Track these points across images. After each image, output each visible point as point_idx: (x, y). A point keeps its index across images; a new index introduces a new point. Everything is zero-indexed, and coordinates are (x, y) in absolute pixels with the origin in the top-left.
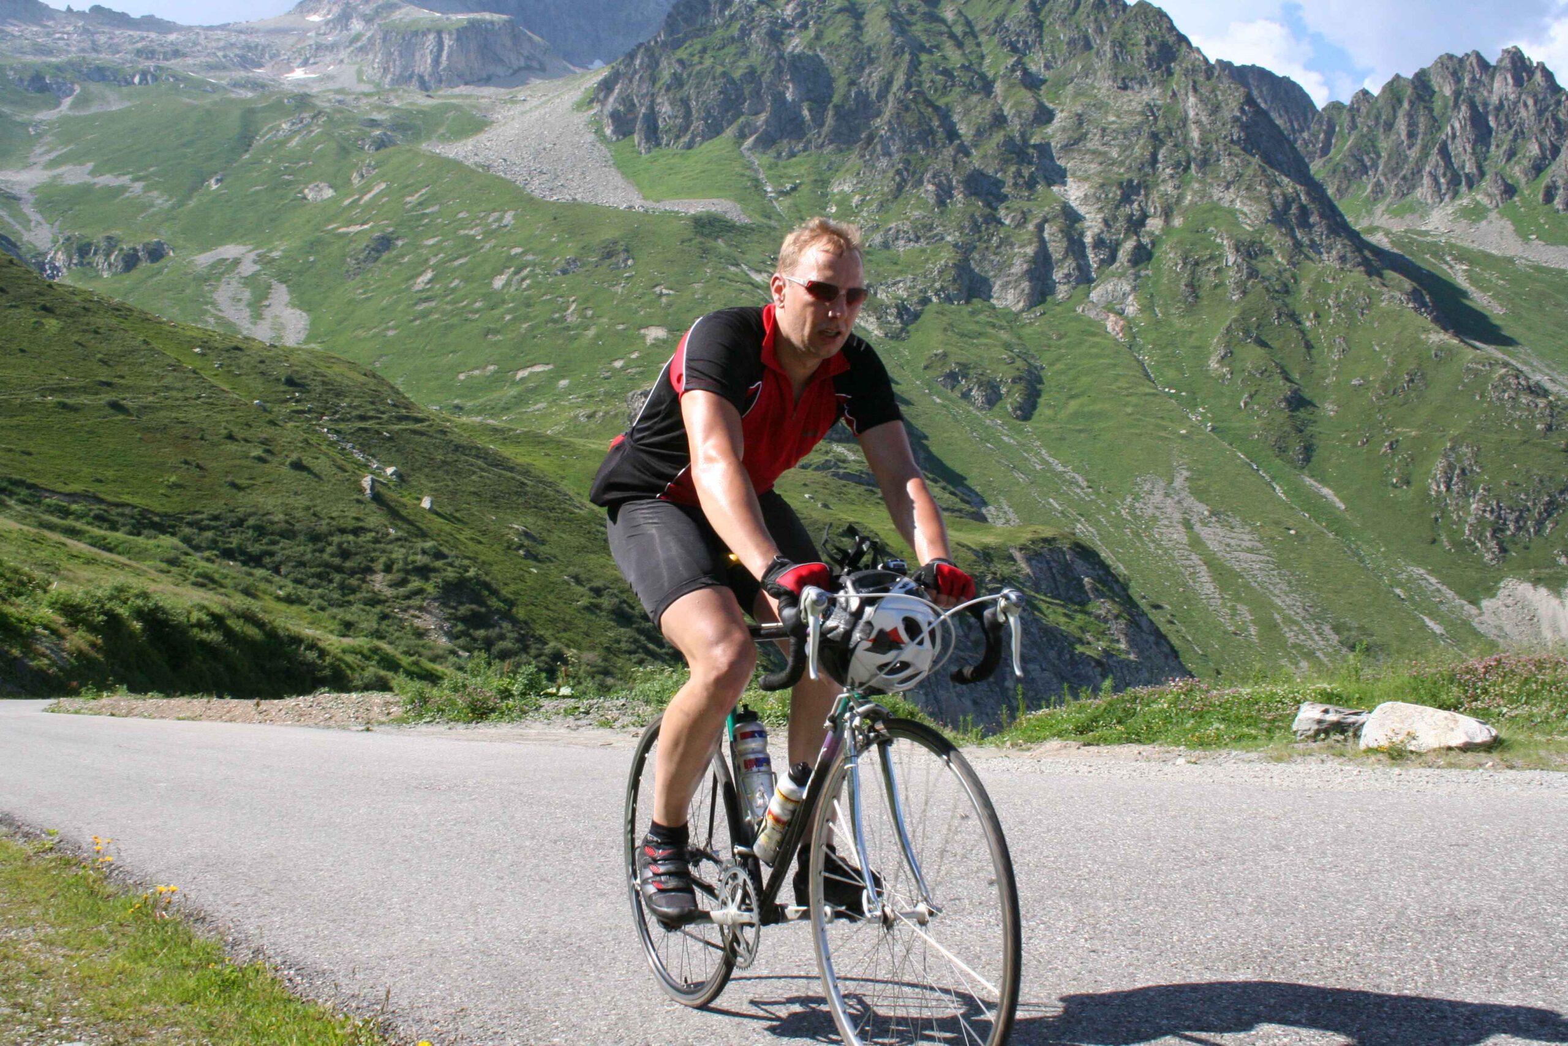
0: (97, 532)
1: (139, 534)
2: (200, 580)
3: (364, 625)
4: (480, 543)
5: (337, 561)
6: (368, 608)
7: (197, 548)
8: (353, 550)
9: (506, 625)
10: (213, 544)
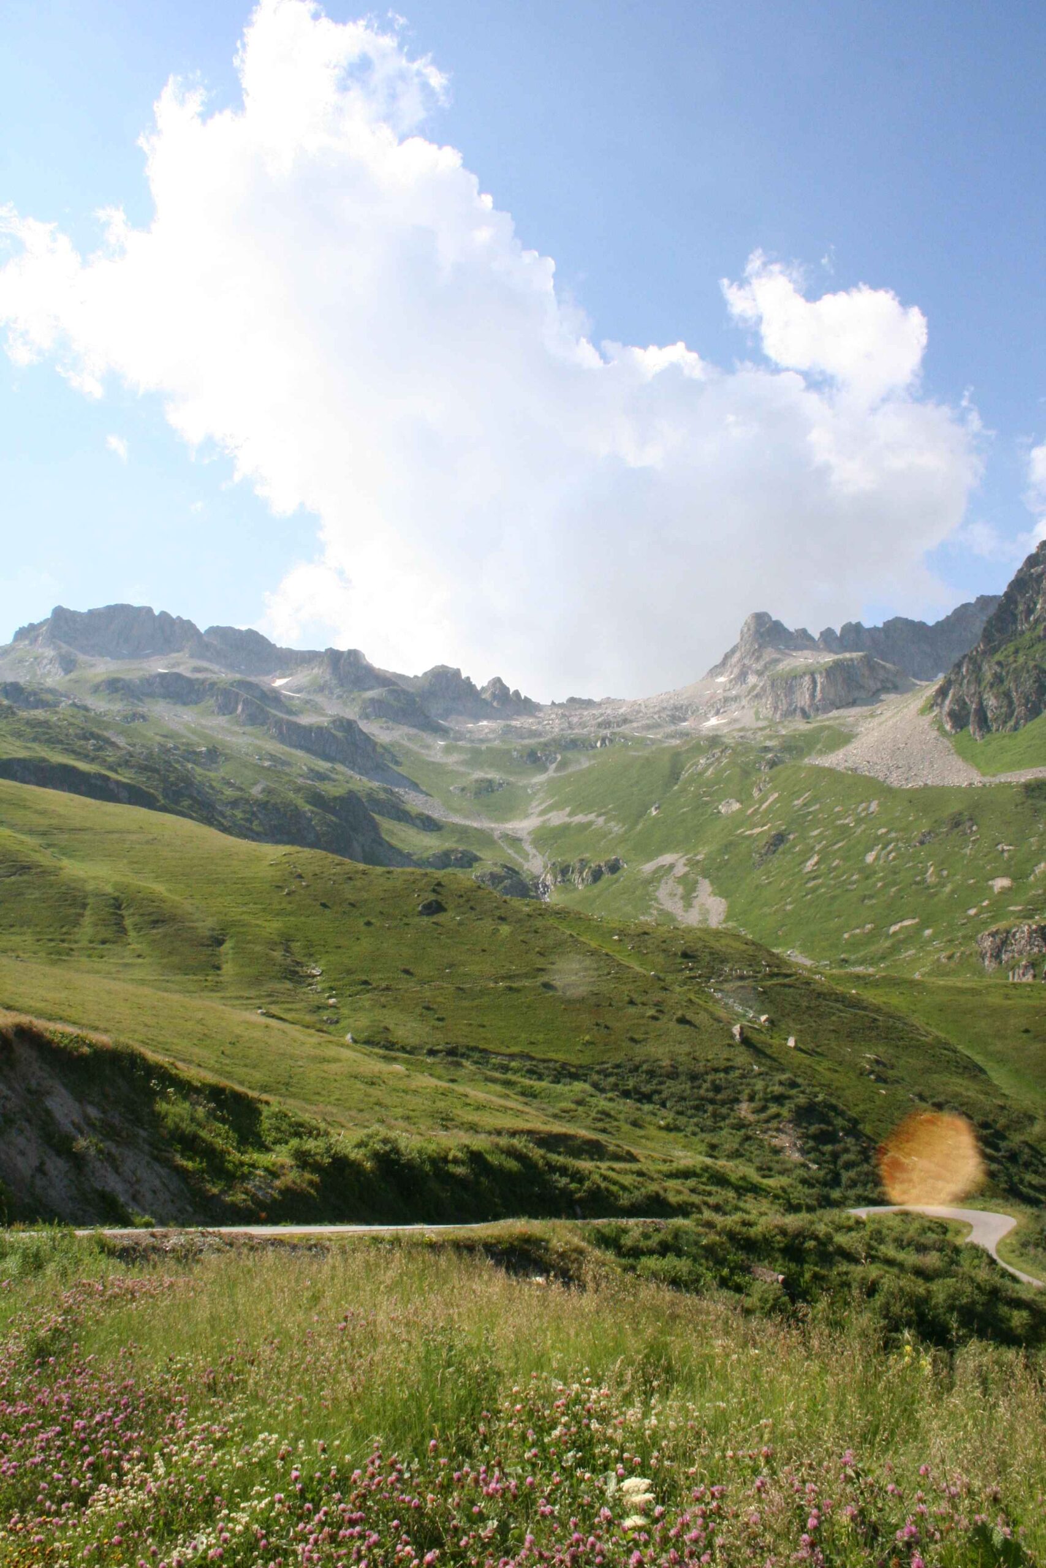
0: (527, 1082)
1: (559, 1082)
2: (599, 1116)
3: (727, 1146)
4: (836, 1071)
5: (711, 1095)
6: (734, 1132)
7: (602, 1091)
8: (724, 1085)
9: (850, 1141)
10: (615, 1087)
